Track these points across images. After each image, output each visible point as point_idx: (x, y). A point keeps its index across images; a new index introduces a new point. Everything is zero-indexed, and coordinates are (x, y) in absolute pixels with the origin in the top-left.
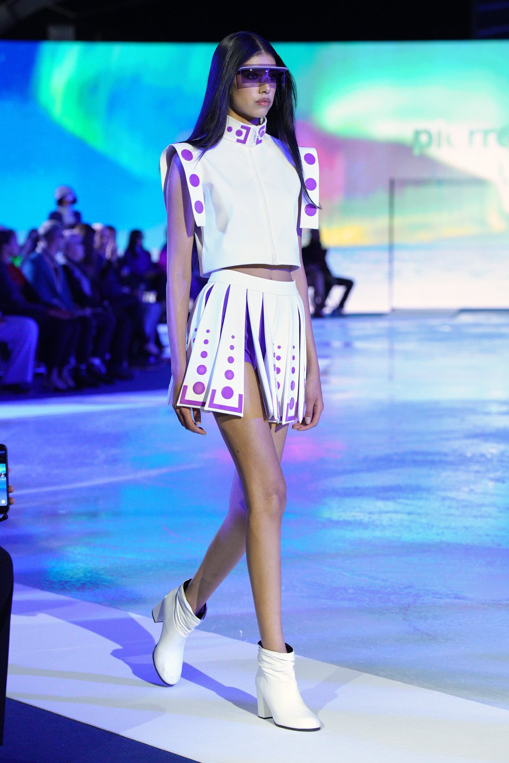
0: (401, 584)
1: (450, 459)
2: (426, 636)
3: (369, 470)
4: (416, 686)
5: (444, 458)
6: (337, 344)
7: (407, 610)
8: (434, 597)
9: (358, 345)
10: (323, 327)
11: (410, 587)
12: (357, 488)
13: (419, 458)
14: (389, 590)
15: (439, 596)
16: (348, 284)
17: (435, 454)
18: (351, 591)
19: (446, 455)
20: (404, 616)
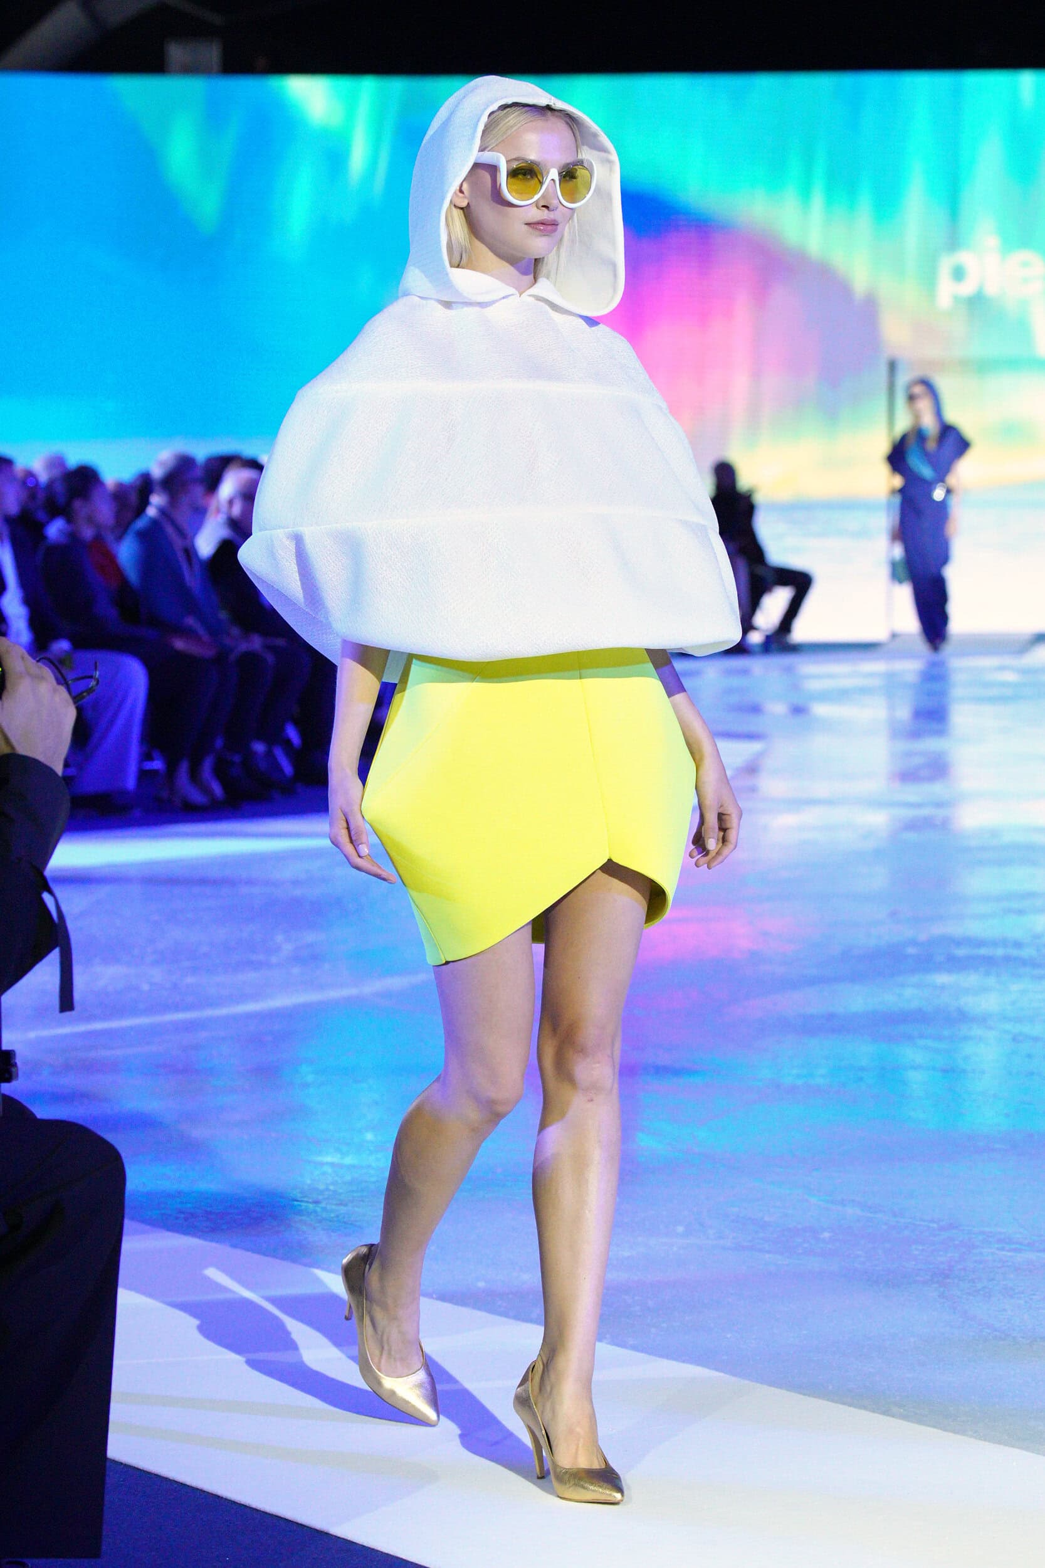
0: (932, 1221)
1: (1027, 953)
2: (989, 1331)
3: (855, 978)
4: (971, 1436)
5: (1015, 952)
6: (777, 708)
7: (947, 1277)
8: (1003, 1249)
9: (820, 710)
10: (745, 672)
11: (951, 1226)
12: (831, 1016)
13: (961, 952)
14: (906, 1233)
15: (1014, 1246)
16: (800, 583)
17: (994, 943)
18: (826, 1235)
19: (1018, 945)
20: (942, 1289)
